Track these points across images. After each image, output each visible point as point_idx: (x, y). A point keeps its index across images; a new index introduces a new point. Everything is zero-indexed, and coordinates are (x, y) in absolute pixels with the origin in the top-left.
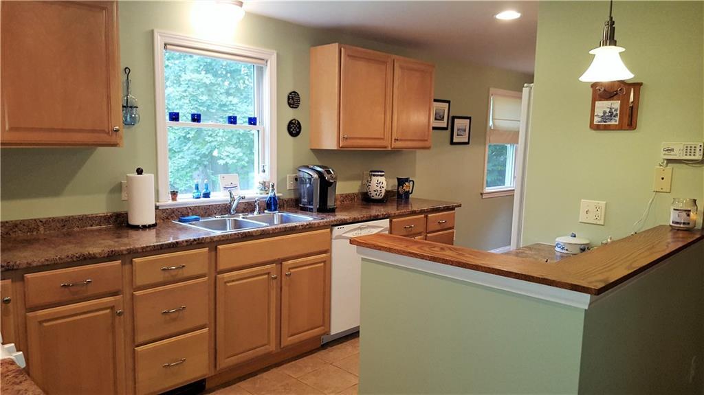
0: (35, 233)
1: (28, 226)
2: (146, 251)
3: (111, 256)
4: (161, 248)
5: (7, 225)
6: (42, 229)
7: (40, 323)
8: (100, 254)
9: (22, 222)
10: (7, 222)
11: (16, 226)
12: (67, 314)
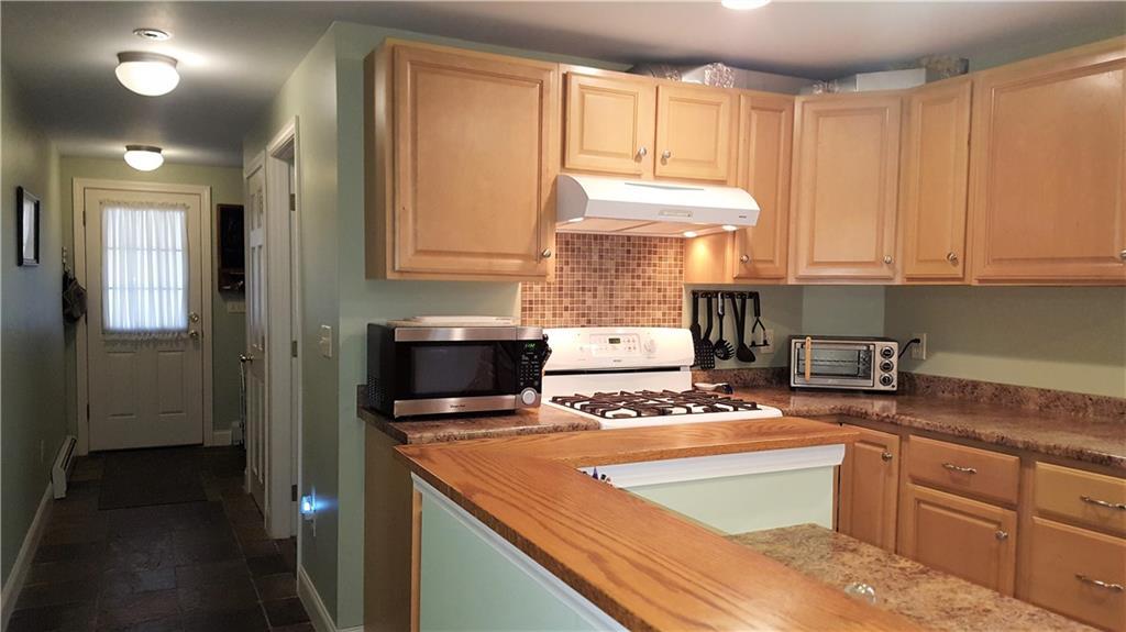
0: (1081, 415)
1: (1073, 402)
2: (1053, 455)
3: (1002, 445)
4: (1079, 459)
5: (1048, 394)
6: (1091, 409)
7: (919, 501)
8: (986, 436)
9: (1067, 396)
10: (1049, 391)
11: (1059, 399)
12: (941, 503)
